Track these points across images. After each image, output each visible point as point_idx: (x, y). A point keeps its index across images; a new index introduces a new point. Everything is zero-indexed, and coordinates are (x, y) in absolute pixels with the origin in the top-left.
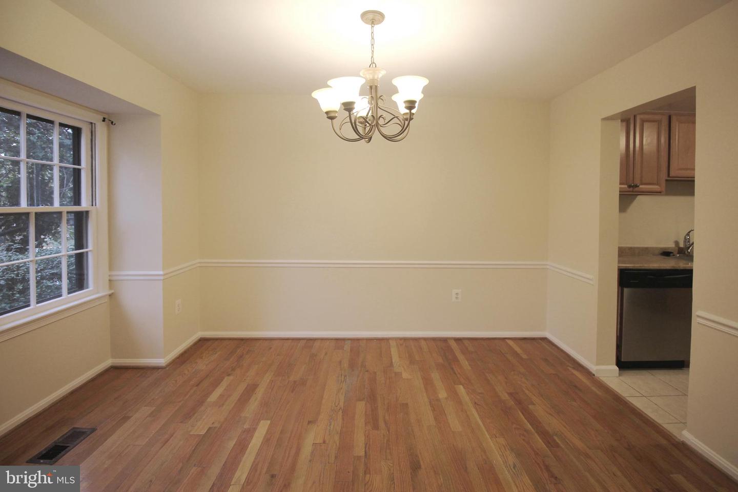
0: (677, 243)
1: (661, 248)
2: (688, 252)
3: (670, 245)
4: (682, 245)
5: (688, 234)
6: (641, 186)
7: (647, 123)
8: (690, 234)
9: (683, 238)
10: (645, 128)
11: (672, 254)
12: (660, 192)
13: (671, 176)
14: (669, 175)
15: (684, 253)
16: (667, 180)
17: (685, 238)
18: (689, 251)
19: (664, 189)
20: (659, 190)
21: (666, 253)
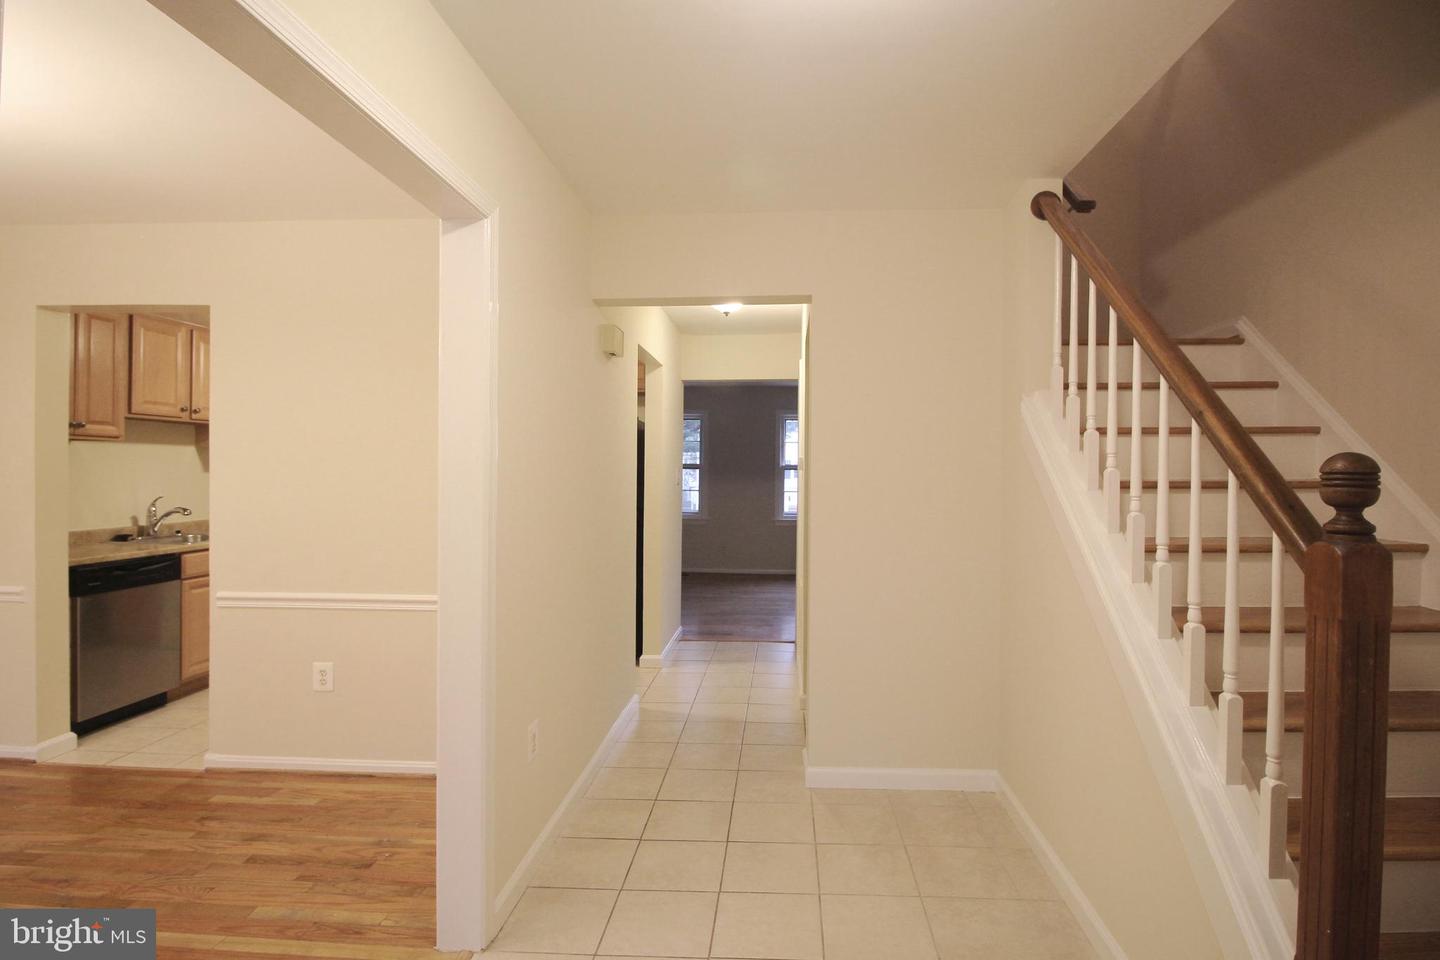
0: (135, 520)
1: (112, 530)
2: (154, 531)
3: (124, 524)
4: (143, 522)
5: (153, 505)
6: (88, 426)
7: (98, 321)
8: (157, 503)
9: (146, 508)
10: (92, 330)
11: (130, 538)
12: (117, 437)
13: (133, 411)
14: (130, 410)
15: (149, 535)
16: (126, 418)
17: (149, 511)
18: (156, 529)
19: (123, 433)
20: (115, 433)
21: (121, 538)
